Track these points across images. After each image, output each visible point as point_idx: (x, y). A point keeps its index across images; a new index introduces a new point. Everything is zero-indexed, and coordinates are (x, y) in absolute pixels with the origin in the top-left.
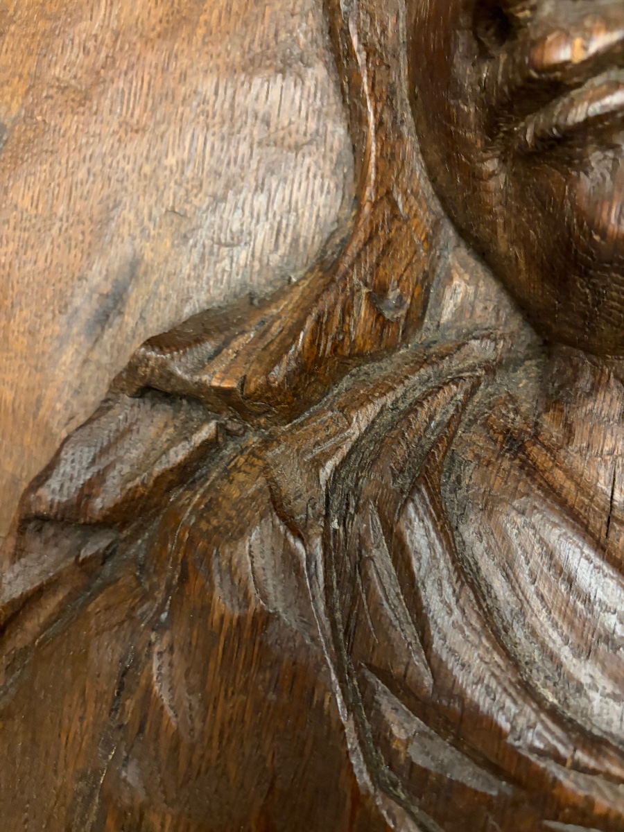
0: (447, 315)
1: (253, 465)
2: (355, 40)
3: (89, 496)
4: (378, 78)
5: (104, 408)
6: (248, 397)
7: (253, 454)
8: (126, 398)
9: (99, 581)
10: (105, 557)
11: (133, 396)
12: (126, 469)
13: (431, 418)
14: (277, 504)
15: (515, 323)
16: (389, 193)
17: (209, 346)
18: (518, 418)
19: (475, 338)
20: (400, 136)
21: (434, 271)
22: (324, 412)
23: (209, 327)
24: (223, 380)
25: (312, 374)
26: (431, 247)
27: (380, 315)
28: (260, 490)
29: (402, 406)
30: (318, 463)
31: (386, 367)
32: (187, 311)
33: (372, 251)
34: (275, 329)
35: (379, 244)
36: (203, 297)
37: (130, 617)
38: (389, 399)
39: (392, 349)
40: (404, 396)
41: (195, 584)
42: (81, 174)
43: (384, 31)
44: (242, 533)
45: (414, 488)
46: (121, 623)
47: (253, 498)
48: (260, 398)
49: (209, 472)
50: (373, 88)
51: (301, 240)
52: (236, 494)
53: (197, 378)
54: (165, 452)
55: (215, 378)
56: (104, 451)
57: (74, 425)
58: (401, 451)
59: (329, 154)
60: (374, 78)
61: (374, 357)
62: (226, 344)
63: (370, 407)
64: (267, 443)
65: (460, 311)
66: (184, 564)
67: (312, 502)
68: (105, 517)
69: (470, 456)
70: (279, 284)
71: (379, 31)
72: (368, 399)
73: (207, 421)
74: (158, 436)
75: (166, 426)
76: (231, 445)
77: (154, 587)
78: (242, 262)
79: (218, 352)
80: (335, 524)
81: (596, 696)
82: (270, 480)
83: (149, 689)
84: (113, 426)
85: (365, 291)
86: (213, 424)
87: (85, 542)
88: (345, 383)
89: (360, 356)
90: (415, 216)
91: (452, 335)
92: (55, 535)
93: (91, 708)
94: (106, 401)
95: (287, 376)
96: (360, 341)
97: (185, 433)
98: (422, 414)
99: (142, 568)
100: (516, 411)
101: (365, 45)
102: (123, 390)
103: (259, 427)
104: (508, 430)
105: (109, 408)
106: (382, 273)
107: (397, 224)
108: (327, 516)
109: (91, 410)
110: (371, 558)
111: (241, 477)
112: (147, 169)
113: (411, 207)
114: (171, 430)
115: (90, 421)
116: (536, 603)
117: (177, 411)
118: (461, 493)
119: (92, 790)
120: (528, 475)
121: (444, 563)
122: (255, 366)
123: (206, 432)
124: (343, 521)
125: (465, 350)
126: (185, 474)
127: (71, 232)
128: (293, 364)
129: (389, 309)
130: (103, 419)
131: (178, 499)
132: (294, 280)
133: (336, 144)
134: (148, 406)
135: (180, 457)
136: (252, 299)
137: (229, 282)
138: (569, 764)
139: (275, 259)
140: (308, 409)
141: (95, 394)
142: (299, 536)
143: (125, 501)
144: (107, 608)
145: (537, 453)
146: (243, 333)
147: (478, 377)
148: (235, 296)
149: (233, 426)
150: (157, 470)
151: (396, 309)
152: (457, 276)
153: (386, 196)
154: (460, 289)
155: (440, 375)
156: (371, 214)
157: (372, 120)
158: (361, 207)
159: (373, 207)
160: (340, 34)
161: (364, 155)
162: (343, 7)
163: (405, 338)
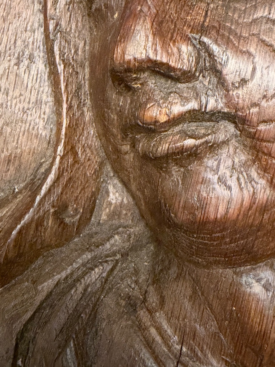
0: (104, 217)
2: (57, 57)
4: (70, 80)
16: (73, 148)
18: (136, 288)
20: (83, 113)
21: (99, 190)
22: (23, 282)
26: (98, 177)
27: (62, 222)
33: (58, 185)
35: (64, 180)
43: (76, 52)
50: (66, 87)
59: (42, 116)
60: (68, 80)
65: (112, 216)
70: (7, 192)
71: (73, 51)
85: (52, 210)
90: (89, 160)
91: (107, 230)
101: (63, 61)
104: (129, 297)
106: (64, 197)
107: (77, 166)
108: (15, 358)
113: (86, 155)
125: (112, 241)
129: (69, 217)
132: (17, 190)
133: (47, 110)
139: (6, 176)
147: (117, 260)
151: (73, 216)
152: (111, 195)
153: (71, 149)
154: (114, 202)
155: (94, 258)
156: (60, 163)
157: (65, 106)
158: (54, 158)
159: (62, 158)
160: (50, 51)
161: (59, 125)
162: (51, 37)
163: (78, 232)
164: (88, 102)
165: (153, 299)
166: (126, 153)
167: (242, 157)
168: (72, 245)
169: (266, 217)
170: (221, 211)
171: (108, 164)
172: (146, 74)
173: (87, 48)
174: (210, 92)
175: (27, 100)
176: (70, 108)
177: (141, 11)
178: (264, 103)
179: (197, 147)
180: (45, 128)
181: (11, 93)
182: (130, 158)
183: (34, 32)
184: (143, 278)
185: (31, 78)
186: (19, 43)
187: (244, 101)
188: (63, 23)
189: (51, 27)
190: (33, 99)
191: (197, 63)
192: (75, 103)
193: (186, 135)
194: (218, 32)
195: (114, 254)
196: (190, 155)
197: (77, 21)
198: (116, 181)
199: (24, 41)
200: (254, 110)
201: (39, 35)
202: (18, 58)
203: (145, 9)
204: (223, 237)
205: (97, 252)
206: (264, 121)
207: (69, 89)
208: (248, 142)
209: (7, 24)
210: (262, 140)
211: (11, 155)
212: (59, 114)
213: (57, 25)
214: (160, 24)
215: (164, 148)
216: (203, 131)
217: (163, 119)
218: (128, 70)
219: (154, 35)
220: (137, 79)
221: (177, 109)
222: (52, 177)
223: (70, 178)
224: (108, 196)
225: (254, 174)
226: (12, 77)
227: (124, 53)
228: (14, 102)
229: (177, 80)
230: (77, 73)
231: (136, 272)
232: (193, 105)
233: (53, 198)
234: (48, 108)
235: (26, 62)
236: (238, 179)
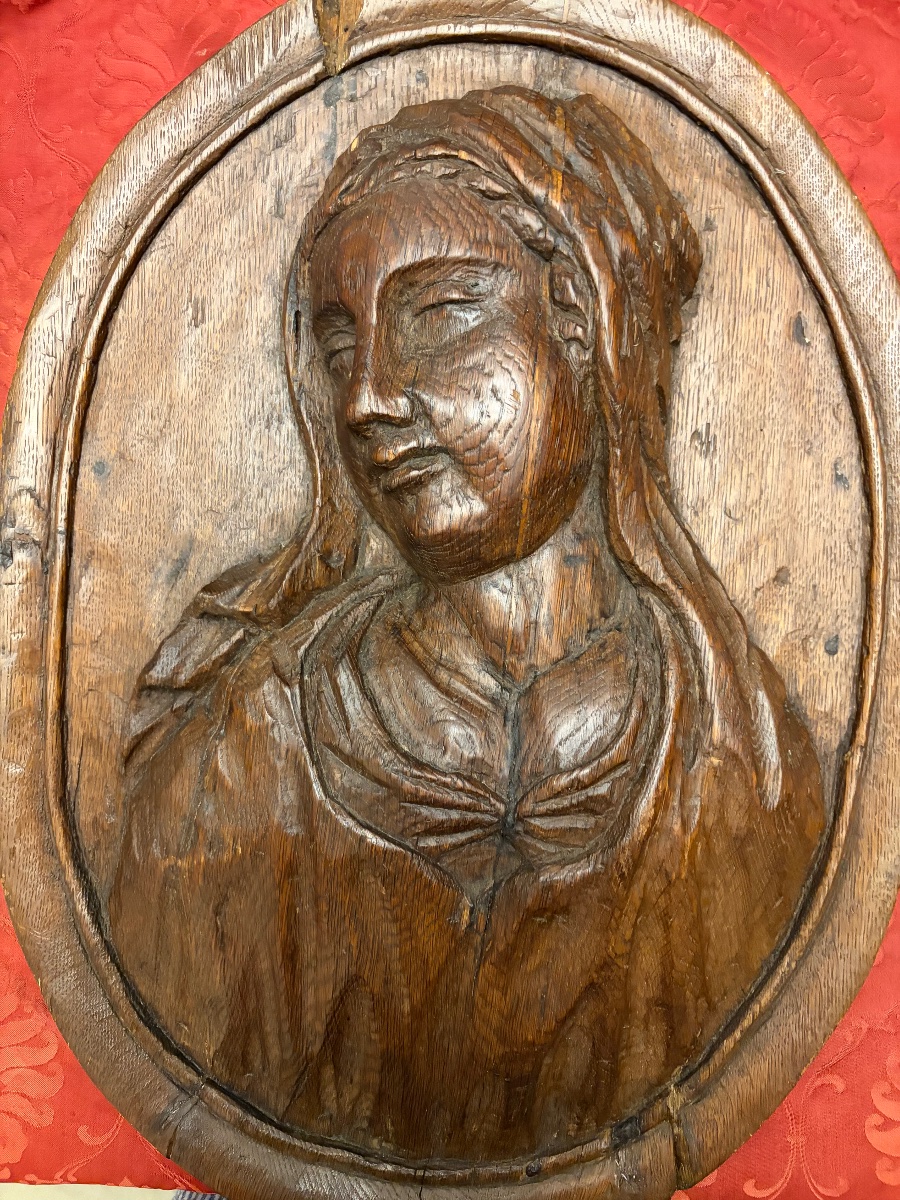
0: (368, 562)
1: (264, 651)
2: (305, 416)
3: (178, 673)
4: (319, 436)
5: (180, 626)
6: (259, 616)
7: (264, 645)
8: (194, 619)
9: (184, 721)
10: (187, 707)
11: (198, 618)
12: (197, 658)
13: (356, 620)
14: (276, 670)
15: (403, 565)
16: (330, 499)
17: (237, 589)
18: (402, 617)
19: (382, 574)
20: (335, 466)
21: (360, 538)
22: (300, 620)
23: (237, 577)
24: (245, 607)
25: (291, 601)
26: (357, 525)
27: (328, 566)
28: (267, 664)
29: (341, 615)
30: (297, 648)
31: (335, 593)
32: (224, 568)
33: (321, 534)
34: (272, 577)
35: (324, 529)
36: (233, 558)
37: (204, 735)
38: (335, 610)
39: (337, 584)
40: (342, 608)
41: (237, 712)
42: (156, 490)
43: (321, 409)
44: (260, 684)
45: (343, 656)
46: (199, 739)
47: (264, 667)
48: (265, 616)
49: (242, 656)
50: (316, 443)
51: (286, 524)
52: (255, 666)
53: (231, 607)
54: (217, 647)
55: (241, 607)
56: (184, 649)
57: (163, 636)
58: (337, 639)
59: (298, 474)
60: (317, 437)
61: (327, 589)
62: (246, 587)
63: (324, 616)
64: (271, 638)
65: (375, 560)
66: (231, 703)
67: (295, 668)
68: (187, 684)
69: (374, 638)
70: (275, 549)
71: (318, 408)
72: (323, 612)
73: (239, 629)
74: (213, 638)
75: (216, 633)
76: (253, 641)
77: (215, 719)
78: (253, 538)
79: (242, 592)
80: (306, 678)
81: (425, 747)
82: (273, 658)
83: (217, 767)
84: (188, 635)
85: (318, 555)
86: (242, 631)
87: (175, 701)
88: (313, 603)
89: (319, 589)
91: (371, 573)
92: (157, 698)
93: (187, 782)
94: (182, 621)
95: (278, 603)
96: (318, 582)
97: (226, 637)
98: (350, 618)
99: (209, 710)
100: (401, 613)
101: (311, 419)
102: (191, 615)
103: (267, 630)
104: (395, 624)
105: (185, 625)
106: (327, 544)
107: (335, 516)
108: (302, 674)
109: (173, 627)
110: (323, 692)
111: (258, 657)
112: (194, 485)
114: (219, 635)
115: (174, 633)
116: (401, 707)
117: (222, 624)
118: (369, 657)
119: (190, 824)
120: (400, 645)
121: (355, 689)
122: (262, 599)
123: (239, 634)
124: (310, 676)
125: (376, 581)
126: (228, 658)
127: (152, 524)
128: (281, 597)
129: (334, 562)
130: (182, 632)
131: (226, 671)
132: (283, 545)
133: (302, 468)
134: (206, 622)
135: (225, 650)
136: (260, 558)
137: (247, 550)
138: (409, 774)
139: (272, 535)
140: (292, 619)
141: (175, 617)
142: (287, 684)
143: (197, 675)
144: (191, 732)
145: (408, 636)
146: (255, 580)
147: (383, 596)
148: (251, 557)
149: (253, 630)
150: (214, 657)
151: (338, 561)
152: (372, 540)
153: (328, 501)
154: (374, 547)
155: (362, 596)
156: (320, 513)
157: (317, 460)
158: (314, 509)
159: (321, 509)
160: (297, 412)
161: (315, 479)
162: (297, 398)
163: (345, 576)
164: (339, 455)
165: (417, 623)
166: (376, 495)
167: (459, 481)
168: (340, 588)
169: (484, 525)
170: (446, 523)
171: (365, 511)
172: (375, 425)
173: (331, 403)
174: (425, 432)
175: (282, 460)
176: (322, 461)
177: (363, 377)
178: (466, 435)
179: (420, 476)
180: (302, 485)
181: (265, 456)
182: (379, 498)
183: (279, 393)
184: (407, 610)
185: (282, 438)
186: (266, 405)
187: (451, 435)
188: (306, 384)
189: (295, 389)
190: (287, 459)
191: (412, 411)
192: (326, 457)
193: (411, 468)
194: (425, 384)
195: (380, 591)
196: (416, 484)
197: (319, 379)
198: (375, 527)
199: (271, 404)
200: (460, 442)
201: (284, 396)
202: (268, 421)
203: (366, 375)
204: (453, 546)
205: (365, 590)
206: (468, 450)
207: (320, 445)
208: (460, 467)
209: (253, 388)
210: (470, 465)
211: (273, 514)
212: (313, 469)
213: (300, 385)
214: (379, 385)
215: (397, 480)
216: (425, 464)
217: (392, 458)
218: (359, 424)
219: (375, 394)
220: (369, 429)
221: (401, 449)
222: (314, 526)
223: (331, 527)
224: (369, 542)
225: (470, 493)
226: (265, 440)
227: (354, 412)
228: (270, 463)
229: (399, 426)
230: (325, 428)
231: (401, 606)
232: (413, 444)
233: (317, 544)
234: (302, 466)
235: (276, 424)
236: (457, 498)
